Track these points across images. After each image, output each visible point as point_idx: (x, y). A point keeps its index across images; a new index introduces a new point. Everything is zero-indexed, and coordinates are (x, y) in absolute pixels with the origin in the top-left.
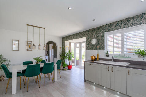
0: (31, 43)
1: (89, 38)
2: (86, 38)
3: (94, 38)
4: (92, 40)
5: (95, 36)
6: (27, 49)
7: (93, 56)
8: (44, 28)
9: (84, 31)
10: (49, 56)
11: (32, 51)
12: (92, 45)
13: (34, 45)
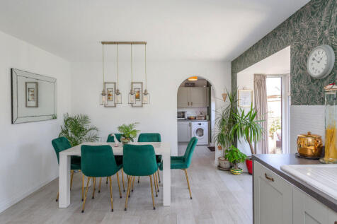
0: (139, 86)
1: (300, 48)
2: (291, 49)
3: (322, 41)
4: (312, 56)
5: (326, 32)
6: (132, 104)
7: (309, 135)
8: (145, 43)
9: (284, 23)
10: (210, 120)
11: (142, 106)
12: (313, 79)
13: (118, 93)
